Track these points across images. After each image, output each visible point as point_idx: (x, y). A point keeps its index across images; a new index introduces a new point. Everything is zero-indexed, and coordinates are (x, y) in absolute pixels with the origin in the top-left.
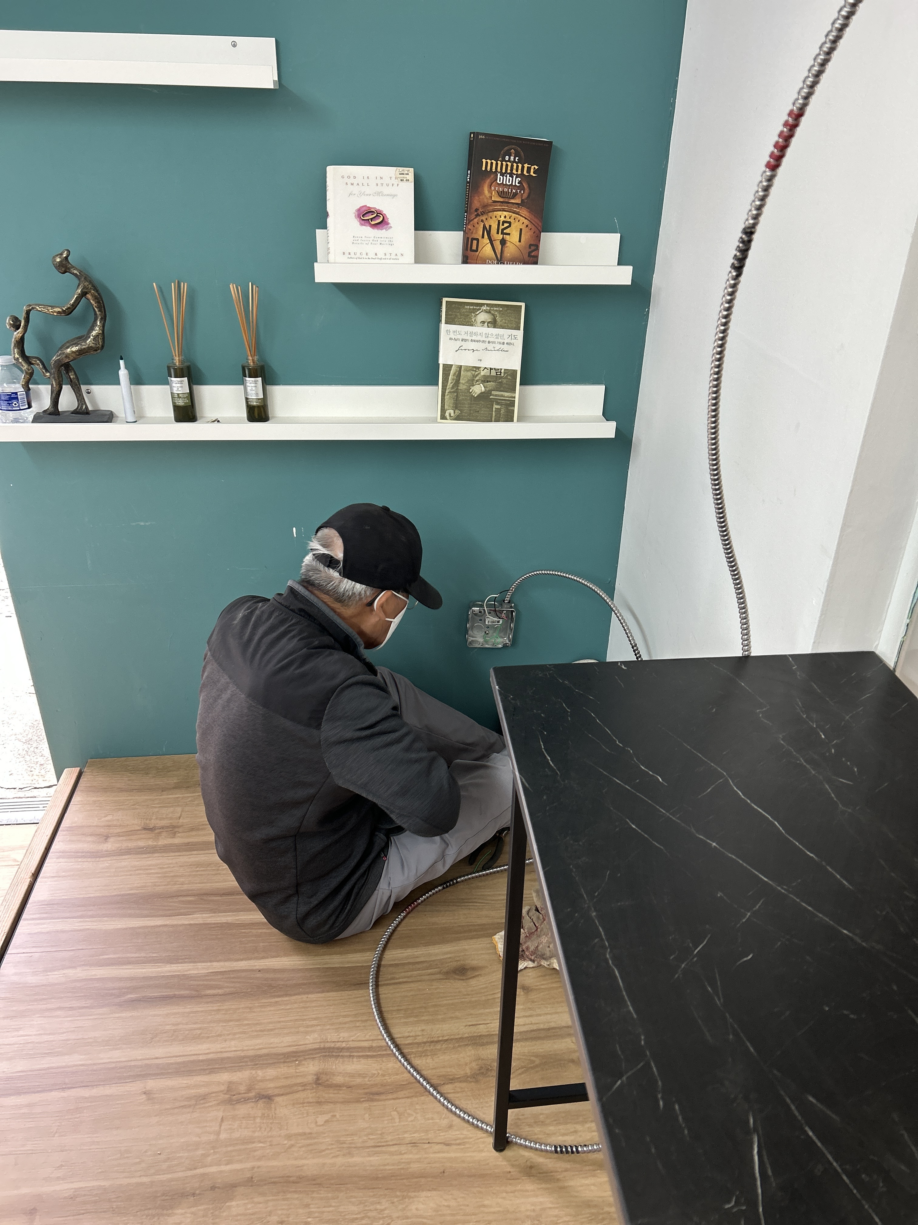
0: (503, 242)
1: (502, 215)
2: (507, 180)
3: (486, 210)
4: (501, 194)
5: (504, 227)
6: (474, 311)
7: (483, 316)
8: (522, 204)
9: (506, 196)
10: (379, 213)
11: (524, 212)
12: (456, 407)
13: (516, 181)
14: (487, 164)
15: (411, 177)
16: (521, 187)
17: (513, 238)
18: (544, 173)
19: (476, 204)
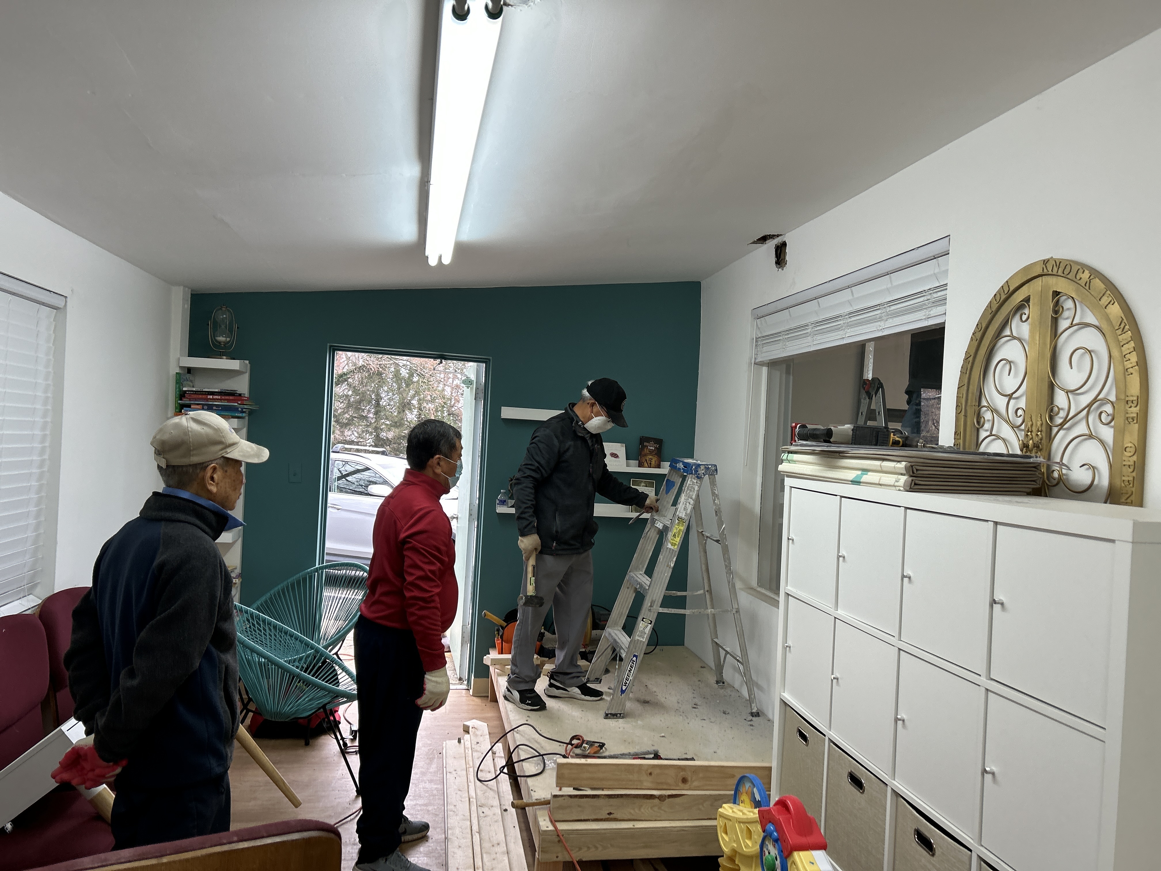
0: (650, 463)
1: (650, 457)
2: (651, 448)
3: (646, 455)
4: (650, 451)
5: (651, 460)
6: (640, 483)
7: (643, 484)
8: (655, 454)
9: (651, 452)
10: (616, 454)
11: (656, 456)
12: (635, 510)
13: (653, 448)
14: (645, 444)
15: (624, 446)
16: (655, 450)
17: (653, 462)
18: (661, 446)
19: (643, 453)
